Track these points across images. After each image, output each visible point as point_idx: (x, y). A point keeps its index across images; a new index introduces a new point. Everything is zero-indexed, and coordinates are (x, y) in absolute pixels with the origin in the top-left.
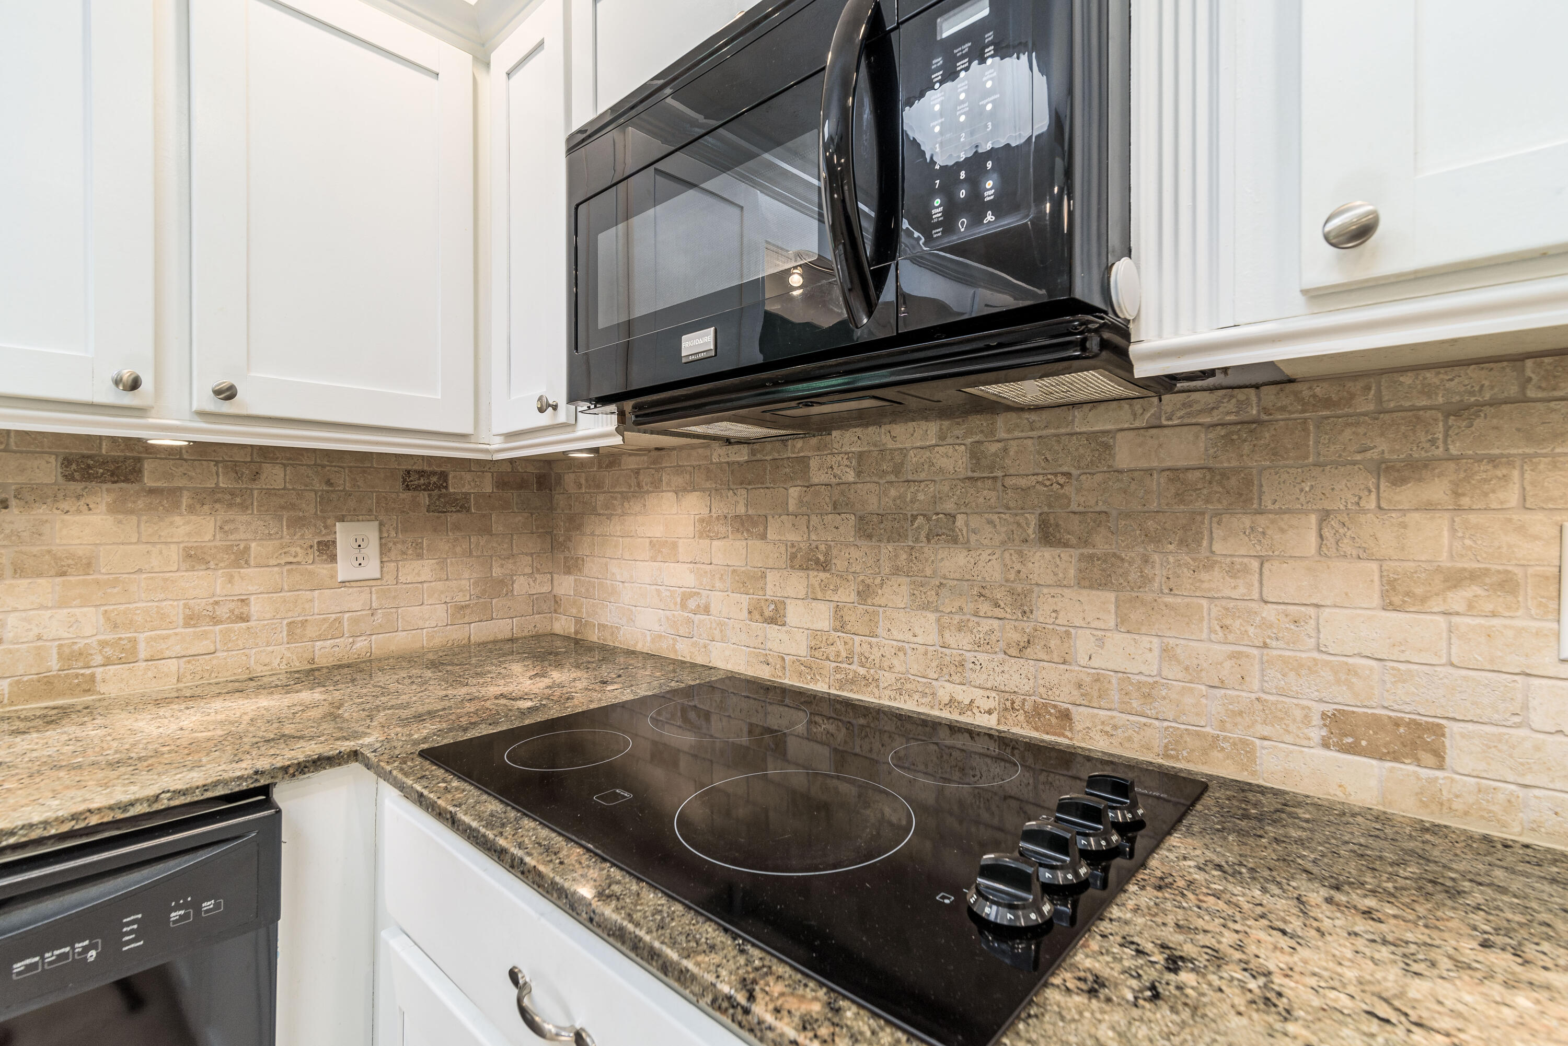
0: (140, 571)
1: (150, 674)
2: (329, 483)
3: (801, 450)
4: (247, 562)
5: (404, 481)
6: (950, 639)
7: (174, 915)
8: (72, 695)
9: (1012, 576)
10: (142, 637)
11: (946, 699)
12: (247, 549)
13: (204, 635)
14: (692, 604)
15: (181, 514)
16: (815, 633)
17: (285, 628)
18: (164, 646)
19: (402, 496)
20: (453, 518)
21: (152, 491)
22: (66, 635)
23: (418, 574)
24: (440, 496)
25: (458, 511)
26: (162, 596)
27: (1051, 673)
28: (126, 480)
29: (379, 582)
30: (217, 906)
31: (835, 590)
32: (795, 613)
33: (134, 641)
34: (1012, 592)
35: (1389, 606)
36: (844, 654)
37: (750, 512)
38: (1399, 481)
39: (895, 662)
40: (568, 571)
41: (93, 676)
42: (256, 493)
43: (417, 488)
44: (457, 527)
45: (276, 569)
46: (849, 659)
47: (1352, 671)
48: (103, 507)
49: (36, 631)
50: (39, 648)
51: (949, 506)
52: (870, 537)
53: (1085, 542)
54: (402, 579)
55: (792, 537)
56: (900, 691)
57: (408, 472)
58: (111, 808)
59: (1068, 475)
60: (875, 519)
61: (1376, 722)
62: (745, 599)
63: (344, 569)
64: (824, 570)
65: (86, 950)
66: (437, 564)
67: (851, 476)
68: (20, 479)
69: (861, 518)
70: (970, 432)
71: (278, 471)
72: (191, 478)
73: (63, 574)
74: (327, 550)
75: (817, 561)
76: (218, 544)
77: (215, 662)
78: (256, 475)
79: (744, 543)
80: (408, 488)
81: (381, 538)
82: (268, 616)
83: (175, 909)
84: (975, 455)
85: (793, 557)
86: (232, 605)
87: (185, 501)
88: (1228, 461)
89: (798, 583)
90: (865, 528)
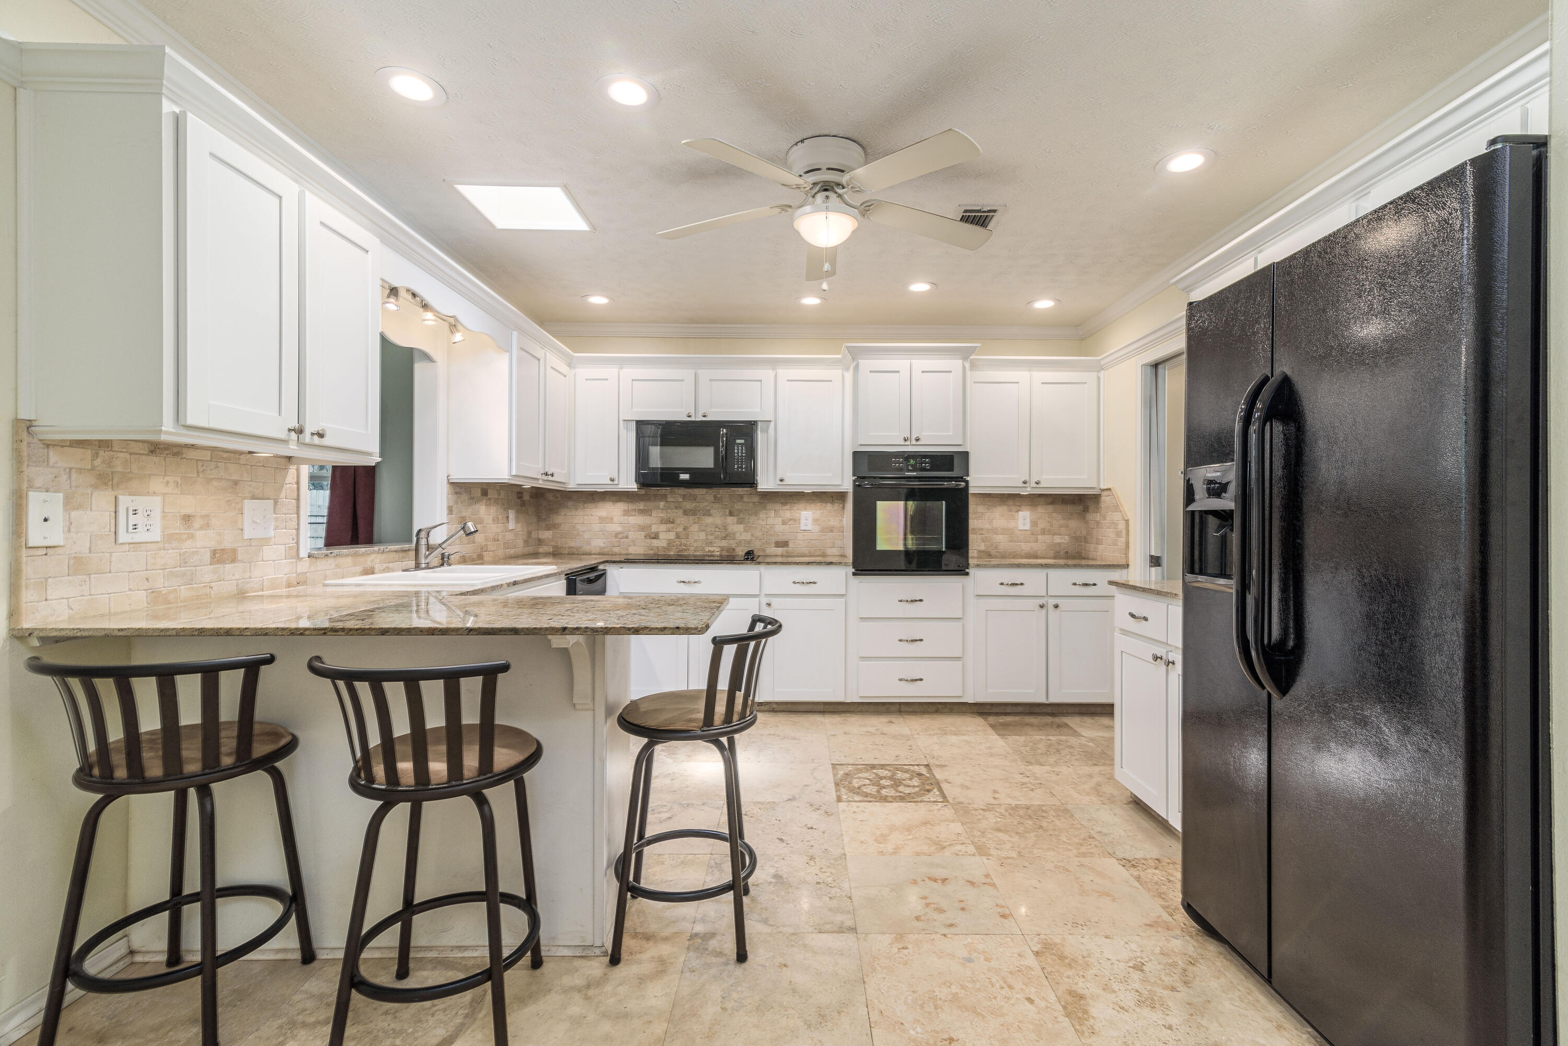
5: (520, 494)
6: (709, 537)
9: (723, 523)
11: (708, 550)
14: (620, 536)
16: (669, 540)
27: (731, 542)
29: (514, 530)
31: (676, 528)
32: (662, 536)
34: (723, 526)
35: (782, 524)
38: (784, 506)
39: (695, 543)
40: (549, 529)
46: (681, 545)
47: (778, 534)
51: (708, 508)
52: (687, 515)
53: (738, 515)
55: (662, 515)
56: (696, 550)
60: (689, 511)
61: (781, 542)
62: (643, 533)
64: (673, 523)
67: (680, 500)
69: (684, 510)
70: (714, 492)
75: (670, 521)
79: (643, 517)
80: (520, 497)
84: (715, 497)
85: (662, 520)
88: (762, 501)
89: (663, 527)
90: (685, 513)
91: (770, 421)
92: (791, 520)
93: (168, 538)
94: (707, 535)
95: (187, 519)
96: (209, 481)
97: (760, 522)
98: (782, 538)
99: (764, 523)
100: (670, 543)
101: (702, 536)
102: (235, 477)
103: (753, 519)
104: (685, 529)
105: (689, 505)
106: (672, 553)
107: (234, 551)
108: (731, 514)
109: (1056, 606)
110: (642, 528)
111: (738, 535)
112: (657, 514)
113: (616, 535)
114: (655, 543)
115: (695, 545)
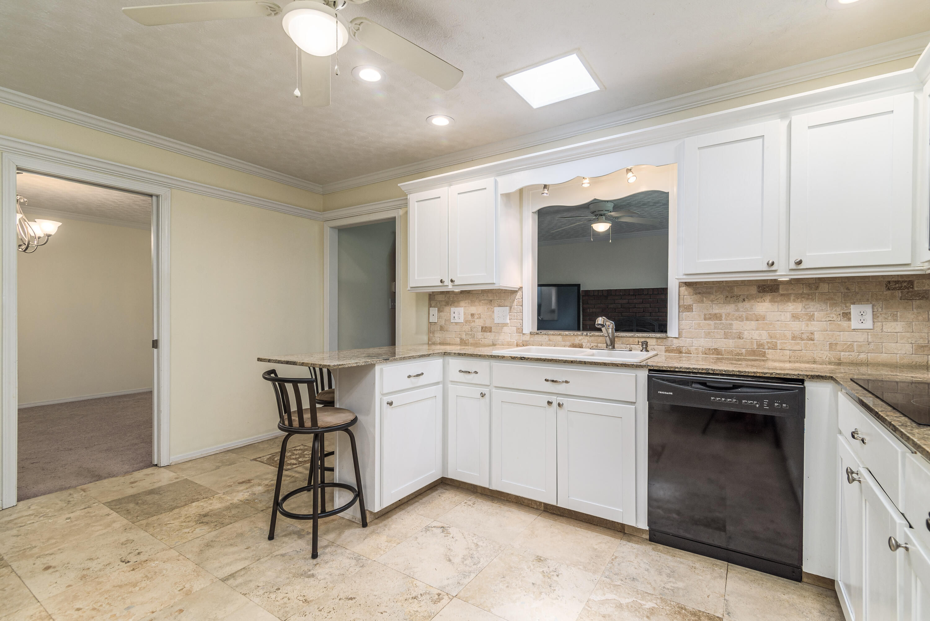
0: (778, 321)
1: (781, 354)
2: (848, 289)
4: (813, 319)
5: (887, 286)
7: (776, 404)
8: (760, 357)
10: (778, 342)
12: (814, 314)
13: (798, 344)
15: (791, 302)
17: (828, 345)
18: (785, 346)
19: (885, 293)
20: (916, 303)
21: (782, 295)
22: (758, 339)
23: (895, 328)
24: (908, 292)
25: (921, 299)
26: (785, 329)
28: (775, 292)
29: (872, 331)
30: (786, 407)
33: (776, 343)
41: (765, 352)
42: (817, 294)
43: (894, 289)
44: (919, 307)
45: (825, 322)
48: (768, 300)
49: (751, 336)
50: (751, 341)
54: (885, 330)
57: (889, 282)
58: (762, 373)
63: (855, 323)
65: (756, 404)
66: (906, 324)
68: (748, 293)
71: (826, 286)
72: (794, 290)
73: (758, 320)
74: (847, 316)
76: (803, 312)
77: (802, 354)
78: (817, 288)
80: (889, 289)
81: (873, 312)
82: (822, 340)
83: (776, 403)
86: (808, 335)
87: (792, 298)
93: (466, 321)
95: (472, 315)
96: (480, 301)
102: (491, 299)
107: (491, 328)
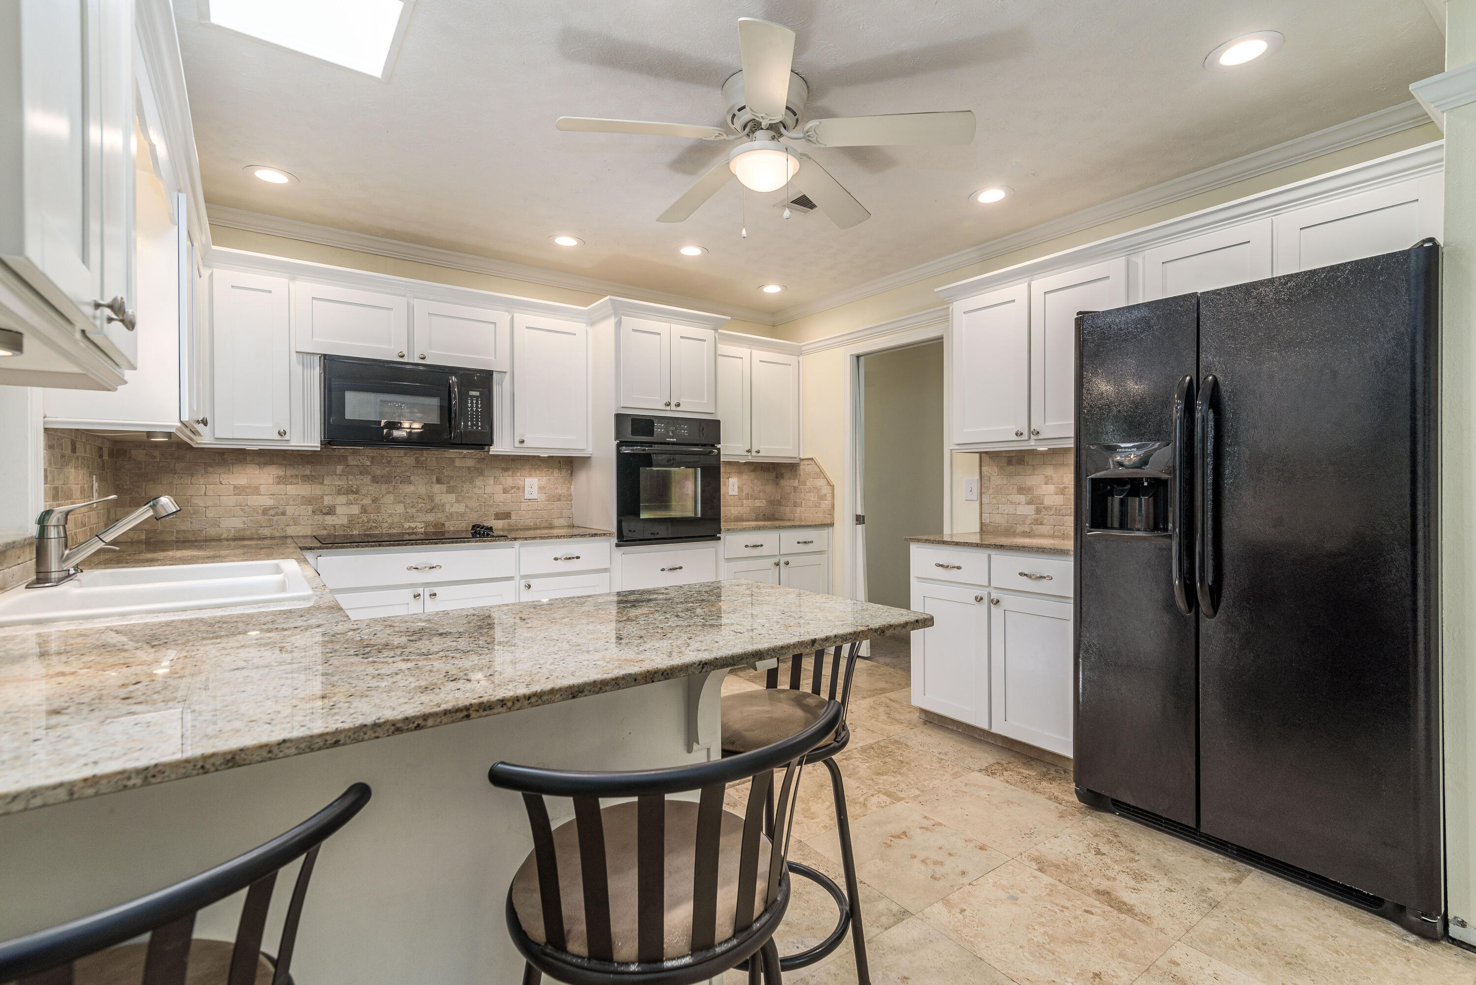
3: (343, 453)
6: (408, 510)
9: (428, 492)
11: (408, 527)
14: (272, 512)
16: (351, 516)
27: (439, 515)
31: (362, 500)
32: (339, 510)
34: (428, 496)
35: (504, 493)
36: (366, 520)
37: (313, 474)
38: (505, 471)
39: (389, 520)
46: (368, 522)
47: (499, 505)
51: (408, 474)
52: (377, 483)
53: (448, 483)
55: (339, 483)
56: (390, 528)
59: (444, 467)
60: (380, 477)
61: (502, 514)
62: (310, 508)
64: (356, 494)
67: (369, 463)
69: (373, 477)
70: (415, 454)
75: (352, 491)
79: (310, 486)
84: (417, 460)
85: (340, 490)
88: (479, 466)
89: (342, 499)
90: (375, 480)
91: (505, 372)
92: (513, 488)
94: (405, 508)
97: (476, 490)
98: (503, 509)
99: (481, 492)
100: (352, 519)
101: (400, 509)
103: (467, 486)
104: (375, 500)
105: (378, 471)
106: (355, 532)
108: (439, 481)
109: (787, 563)
110: (307, 501)
111: (448, 507)
112: (332, 482)
113: (265, 512)
114: (329, 520)
115: (389, 521)
